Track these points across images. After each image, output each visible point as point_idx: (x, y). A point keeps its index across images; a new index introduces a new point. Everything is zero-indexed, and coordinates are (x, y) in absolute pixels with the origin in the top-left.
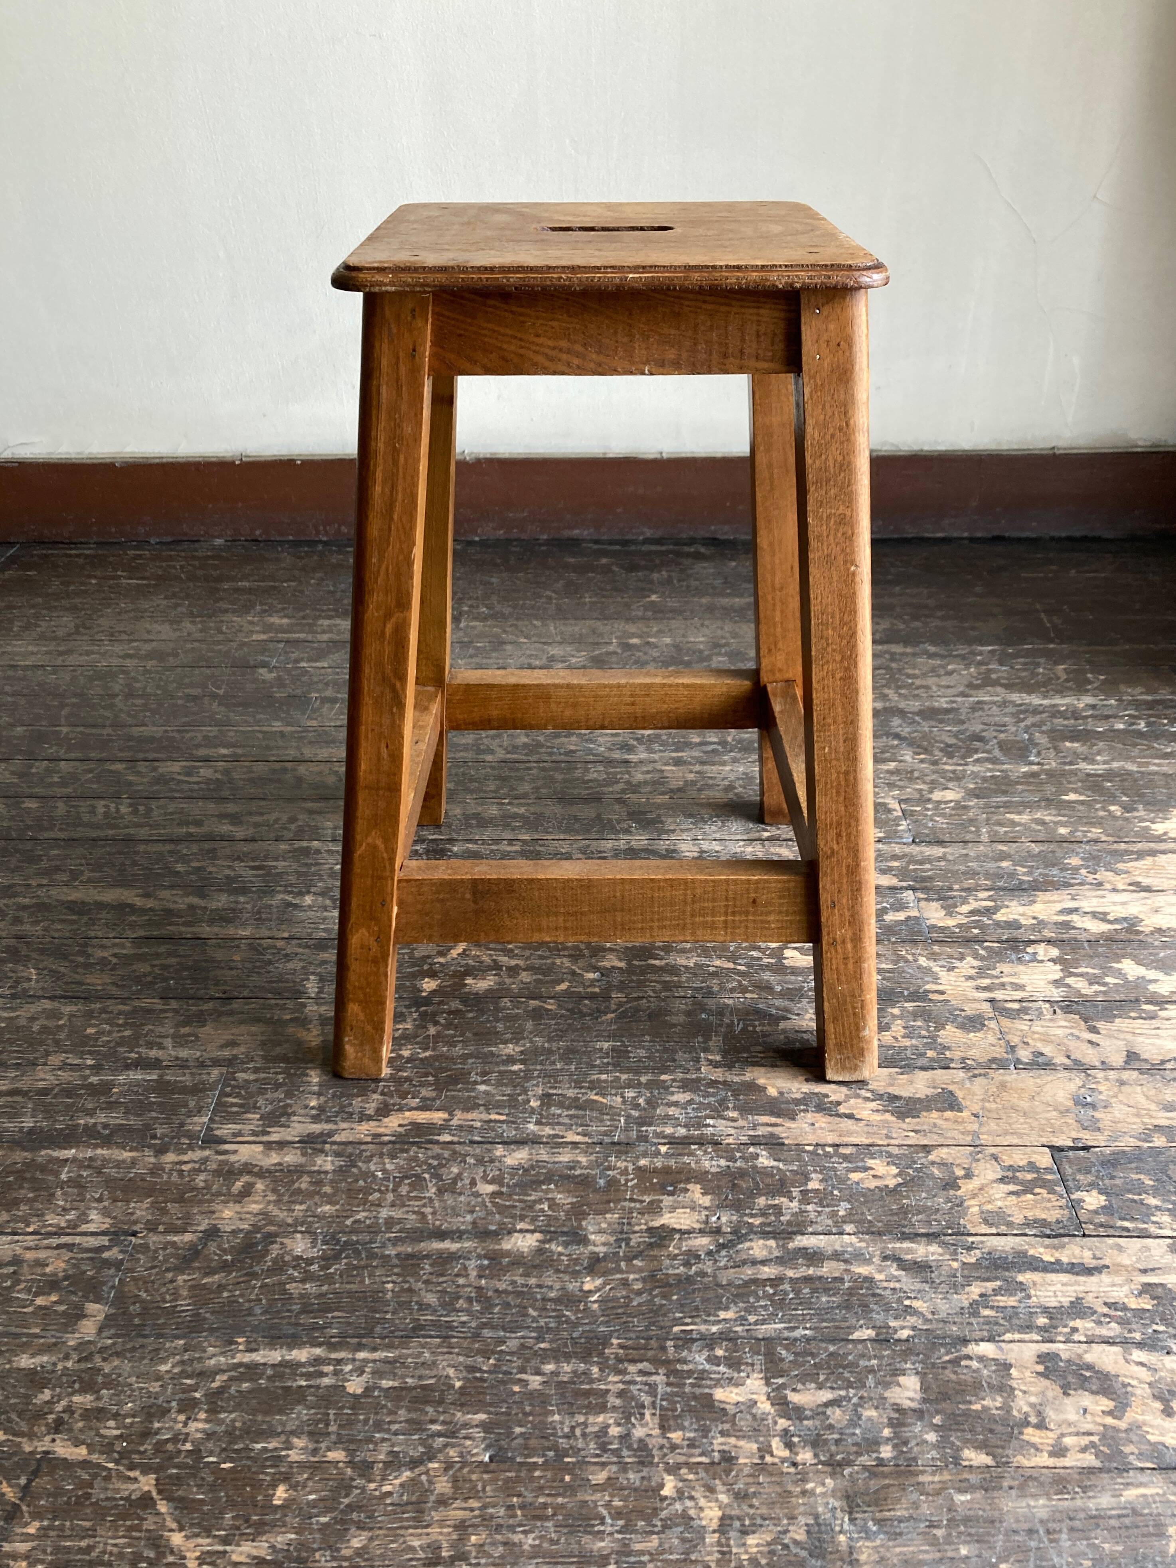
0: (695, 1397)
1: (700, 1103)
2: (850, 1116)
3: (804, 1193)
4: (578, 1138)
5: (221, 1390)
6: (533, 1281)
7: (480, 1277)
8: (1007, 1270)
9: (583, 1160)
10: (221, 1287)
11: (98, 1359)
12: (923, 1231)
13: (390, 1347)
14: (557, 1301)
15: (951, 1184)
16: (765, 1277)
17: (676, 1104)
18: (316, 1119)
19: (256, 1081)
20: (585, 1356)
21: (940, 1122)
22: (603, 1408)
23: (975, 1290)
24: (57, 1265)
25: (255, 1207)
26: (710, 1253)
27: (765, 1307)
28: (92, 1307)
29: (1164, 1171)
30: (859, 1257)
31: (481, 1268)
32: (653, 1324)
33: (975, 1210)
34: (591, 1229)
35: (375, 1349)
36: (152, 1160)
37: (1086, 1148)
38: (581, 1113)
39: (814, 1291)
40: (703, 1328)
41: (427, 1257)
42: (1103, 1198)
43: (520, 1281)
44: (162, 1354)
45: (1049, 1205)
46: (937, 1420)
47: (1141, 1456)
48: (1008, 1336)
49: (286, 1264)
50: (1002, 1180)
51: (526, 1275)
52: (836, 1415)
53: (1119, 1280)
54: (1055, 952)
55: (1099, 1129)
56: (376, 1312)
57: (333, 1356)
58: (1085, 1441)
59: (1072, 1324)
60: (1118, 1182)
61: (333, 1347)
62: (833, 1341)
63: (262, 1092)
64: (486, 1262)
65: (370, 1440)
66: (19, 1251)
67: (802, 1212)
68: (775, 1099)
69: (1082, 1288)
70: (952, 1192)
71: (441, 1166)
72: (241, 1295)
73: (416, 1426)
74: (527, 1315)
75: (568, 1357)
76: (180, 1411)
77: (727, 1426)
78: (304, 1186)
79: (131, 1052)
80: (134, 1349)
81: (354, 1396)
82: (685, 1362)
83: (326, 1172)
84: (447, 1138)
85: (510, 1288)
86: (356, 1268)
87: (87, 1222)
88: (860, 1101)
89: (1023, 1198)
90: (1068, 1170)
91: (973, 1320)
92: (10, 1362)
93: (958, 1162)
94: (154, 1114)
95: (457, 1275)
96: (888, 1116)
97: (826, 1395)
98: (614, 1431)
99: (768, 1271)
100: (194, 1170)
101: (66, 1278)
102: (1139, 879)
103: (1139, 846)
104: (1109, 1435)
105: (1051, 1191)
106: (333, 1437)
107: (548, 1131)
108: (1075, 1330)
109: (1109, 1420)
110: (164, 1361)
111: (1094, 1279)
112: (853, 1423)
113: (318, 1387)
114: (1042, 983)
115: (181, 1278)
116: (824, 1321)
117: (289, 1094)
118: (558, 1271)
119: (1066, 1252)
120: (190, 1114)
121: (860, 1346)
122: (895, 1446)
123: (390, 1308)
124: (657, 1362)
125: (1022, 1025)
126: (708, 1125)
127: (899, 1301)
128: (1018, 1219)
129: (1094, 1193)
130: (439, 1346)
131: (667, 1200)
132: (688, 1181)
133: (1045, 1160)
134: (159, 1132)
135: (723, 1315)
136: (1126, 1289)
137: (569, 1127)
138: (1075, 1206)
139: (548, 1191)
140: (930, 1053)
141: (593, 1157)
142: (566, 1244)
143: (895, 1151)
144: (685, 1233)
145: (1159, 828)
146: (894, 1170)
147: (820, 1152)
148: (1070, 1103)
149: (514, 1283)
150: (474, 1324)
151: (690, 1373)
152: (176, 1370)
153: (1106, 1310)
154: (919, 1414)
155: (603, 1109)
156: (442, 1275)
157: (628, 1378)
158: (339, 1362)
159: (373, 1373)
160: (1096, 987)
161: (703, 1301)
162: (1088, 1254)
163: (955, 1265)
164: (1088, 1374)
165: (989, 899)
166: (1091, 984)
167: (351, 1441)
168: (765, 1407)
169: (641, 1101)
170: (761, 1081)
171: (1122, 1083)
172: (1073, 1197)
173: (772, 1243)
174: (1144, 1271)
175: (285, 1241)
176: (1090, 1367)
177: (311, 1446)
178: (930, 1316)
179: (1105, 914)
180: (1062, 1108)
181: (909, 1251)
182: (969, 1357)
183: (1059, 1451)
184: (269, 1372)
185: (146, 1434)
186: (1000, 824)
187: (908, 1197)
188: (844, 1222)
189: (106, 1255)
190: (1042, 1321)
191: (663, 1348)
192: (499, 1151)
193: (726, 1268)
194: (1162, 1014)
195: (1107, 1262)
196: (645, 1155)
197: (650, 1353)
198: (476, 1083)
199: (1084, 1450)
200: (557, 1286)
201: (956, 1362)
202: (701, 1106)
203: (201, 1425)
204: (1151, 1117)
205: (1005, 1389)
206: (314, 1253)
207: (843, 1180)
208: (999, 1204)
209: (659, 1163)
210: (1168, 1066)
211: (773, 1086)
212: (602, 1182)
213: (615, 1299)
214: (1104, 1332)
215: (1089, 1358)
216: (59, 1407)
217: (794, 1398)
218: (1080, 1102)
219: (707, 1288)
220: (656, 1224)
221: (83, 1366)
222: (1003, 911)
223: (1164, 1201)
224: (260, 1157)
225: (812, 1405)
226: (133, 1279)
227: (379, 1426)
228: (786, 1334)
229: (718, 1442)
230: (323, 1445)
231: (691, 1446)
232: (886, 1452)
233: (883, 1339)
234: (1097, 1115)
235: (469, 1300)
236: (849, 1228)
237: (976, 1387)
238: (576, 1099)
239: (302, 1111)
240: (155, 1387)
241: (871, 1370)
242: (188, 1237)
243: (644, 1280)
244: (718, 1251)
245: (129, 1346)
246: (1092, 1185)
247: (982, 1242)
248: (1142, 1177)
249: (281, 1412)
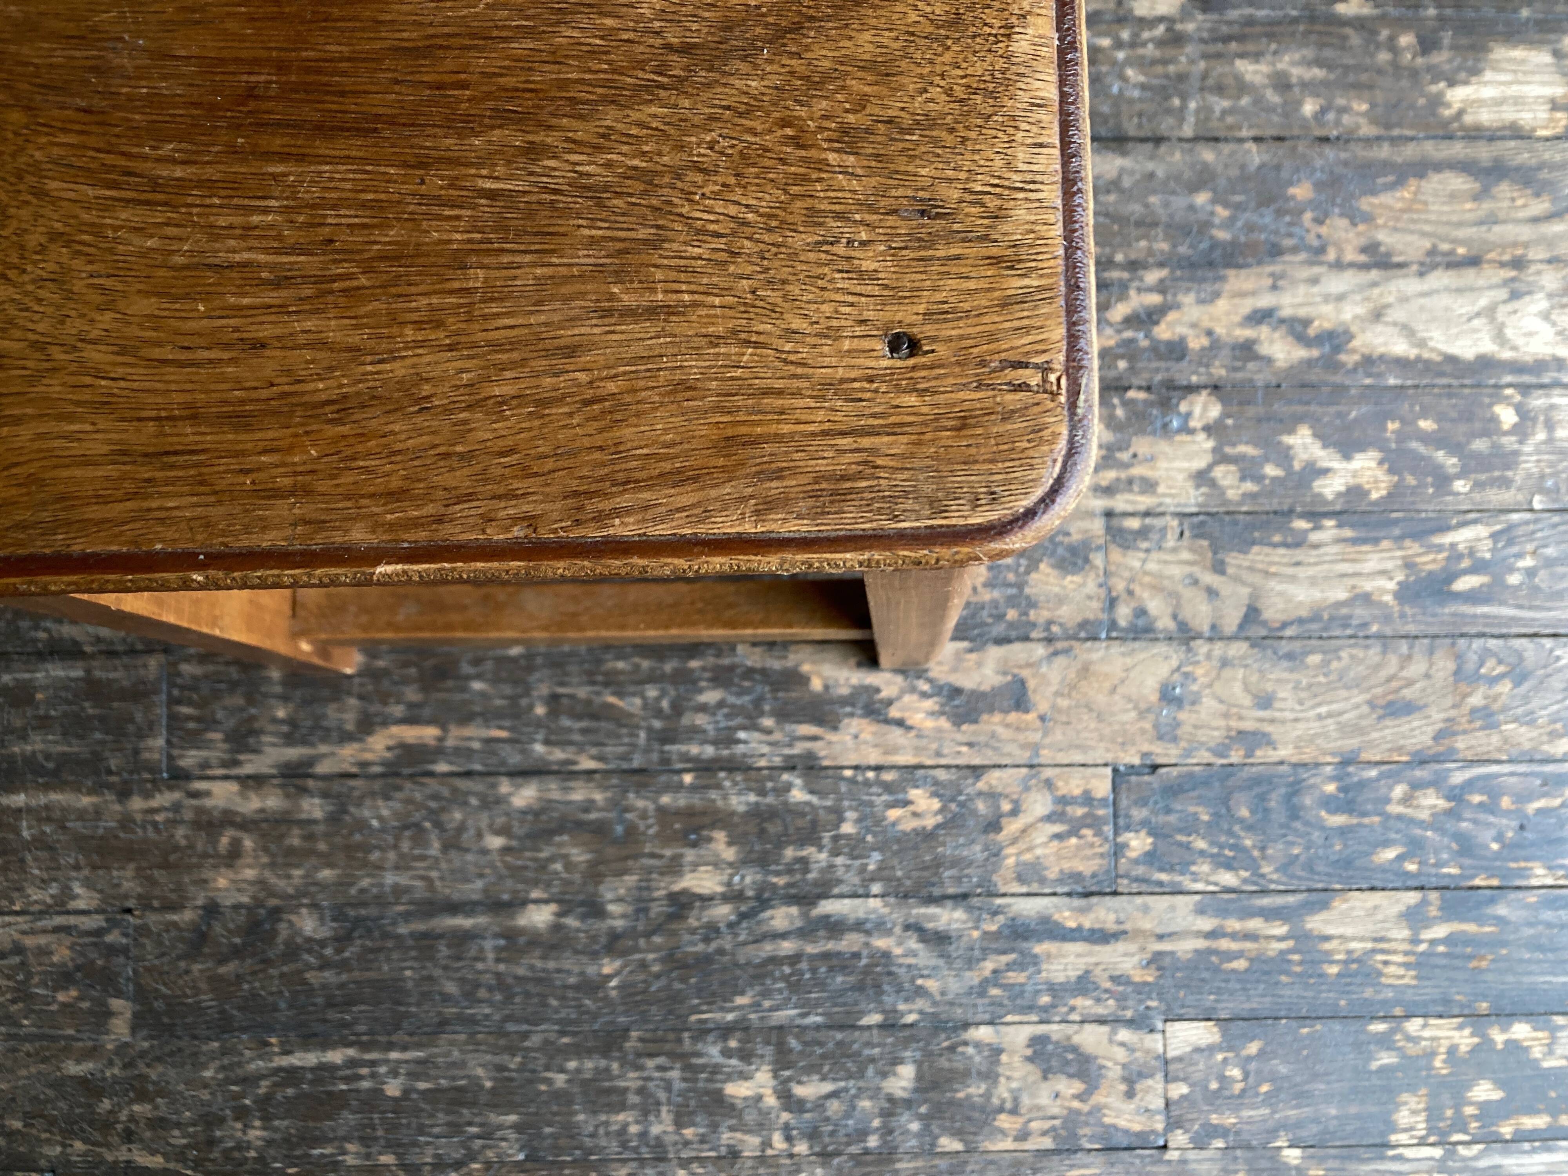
0: (707, 1092)
1: (732, 706)
2: (900, 723)
3: (836, 838)
4: (591, 765)
5: (268, 1098)
6: (551, 965)
7: (498, 960)
8: (1026, 939)
9: (598, 797)
10: (239, 978)
11: (141, 1064)
12: (951, 891)
13: (419, 1046)
14: (576, 988)
15: (994, 825)
16: (783, 953)
17: (703, 708)
18: (289, 740)
19: (206, 677)
20: (605, 1052)
21: (1000, 730)
22: (622, 1107)
23: (989, 966)
24: (62, 954)
25: (250, 873)
26: (731, 925)
27: (780, 991)
28: (116, 1004)
29: (1225, 801)
30: (881, 927)
31: (498, 949)
32: (670, 1012)
33: (1011, 861)
34: (609, 896)
35: (404, 1048)
36: (117, 807)
37: (1155, 768)
38: (594, 724)
39: (831, 969)
40: (718, 1016)
41: (440, 936)
42: (1150, 840)
43: (539, 964)
44: (203, 1059)
45: (1089, 852)
46: (923, 1110)
47: (1092, 1138)
48: (1009, 1018)
49: (298, 947)
50: (1049, 818)
51: (544, 958)
52: (834, 1107)
53: (1132, 947)
54: (1215, 411)
55: (1175, 739)
56: (400, 1004)
57: (368, 1056)
58: (1047, 1125)
59: (1072, 1002)
60: (1172, 818)
61: (365, 1047)
62: (841, 1027)
63: (216, 695)
64: (502, 942)
65: (415, 1144)
66: (16, 936)
67: (831, 867)
68: (818, 695)
69: (1093, 960)
70: (992, 836)
71: (443, 809)
72: (263, 988)
73: (455, 1128)
74: (546, 1005)
75: (589, 1052)
76: (237, 1119)
77: (733, 1122)
78: (296, 842)
79: (36, 628)
80: (172, 1054)
81: (394, 1099)
82: (699, 1055)
83: (315, 822)
84: (442, 767)
85: (529, 974)
86: (372, 951)
87: (75, 897)
88: (915, 697)
89: (1065, 844)
90: (1124, 802)
91: (980, 1001)
92: (59, 1069)
93: (1008, 791)
94: (98, 736)
95: (476, 959)
96: (944, 723)
97: (827, 1087)
98: (634, 1129)
99: (787, 947)
100: (167, 821)
101: (78, 968)
102: (1381, 236)
103: (1410, 151)
104: (1072, 1119)
105: (1098, 833)
106: (382, 1142)
107: (558, 754)
108: (1073, 1009)
109: (1076, 1104)
110: (205, 1067)
111: (1108, 948)
112: (848, 1115)
113: (357, 1091)
114: (1181, 477)
115: (196, 967)
116: (836, 1005)
117: (251, 700)
118: (576, 952)
119: (1092, 916)
120: (141, 735)
121: (866, 1034)
122: (882, 1136)
123: (412, 1000)
124: (673, 1056)
125: (1134, 560)
126: (739, 741)
127: (913, 980)
128: (1052, 874)
129: (1143, 834)
130: (467, 1043)
131: (690, 855)
132: (713, 826)
133: (1102, 787)
134: (113, 763)
135: (740, 1000)
136: (1136, 959)
137: (581, 748)
138: (1118, 850)
139: (561, 845)
140: (1012, 614)
141: (609, 794)
142: (583, 917)
143: (942, 775)
144: (707, 900)
145: (1457, 95)
146: (936, 804)
147: (860, 778)
148: (1154, 698)
149: (532, 967)
150: (497, 1017)
151: (703, 1068)
152: (221, 1076)
153: (1108, 985)
154: (908, 1104)
155: (619, 718)
156: (459, 958)
157: (645, 1074)
158: (373, 1063)
159: (408, 1074)
160: (1249, 486)
161: (723, 983)
162: (1112, 917)
163: (976, 934)
164: (1070, 1056)
165: (1161, 288)
166: (1243, 479)
167: (400, 1145)
168: (771, 1101)
169: (665, 704)
170: (806, 668)
171: (1225, 663)
172: (1120, 840)
173: (794, 910)
174: (1160, 937)
175: (293, 918)
176: (1075, 1049)
177: (363, 1150)
178: (938, 998)
179: (1306, 322)
180: (1143, 706)
181: (933, 918)
182: (966, 1043)
183: (1023, 1135)
184: (309, 1076)
185: (212, 1143)
186: (1220, 90)
187: (944, 844)
188: (872, 880)
189: (109, 938)
190: (1045, 999)
191: (679, 1041)
192: (505, 787)
193: (745, 943)
194: (1314, 537)
195: (1127, 926)
196: (667, 788)
197: (668, 1047)
198: (469, 678)
199: (1044, 1133)
200: (576, 969)
201: (952, 1049)
202: (735, 711)
203: (258, 1133)
204: (1241, 718)
205: (990, 1076)
206: (324, 933)
207: (879, 821)
208: (1039, 852)
209: (682, 801)
210: (1288, 632)
211: (819, 675)
212: (619, 829)
213: (633, 985)
214: (1101, 1010)
215: (1076, 1039)
216: (123, 1116)
217: (799, 1091)
218: (1167, 695)
219: (724, 969)
220: (677, 887)
221: (129, 1073)
222: (1171, 316)
223: (1212, 843)
224: (238, 800)
225: (812, 1098)
226: (148, 969)
227: (421, 1130)
228: (799, 1021)
229: (726, 1137)
230: (374, 1150)
231: (702, 1142)
232: (873, 1142)
233: (889, 1026)
234: (1182, 716)
235: (490, 989)
236: (876, 888)
237: (964, 1075)
238: (588, 702)
239: (271, 728)
240: (205, 1095)
241: (872, 1060)
242: (187, 916)
243: (662, 960)
244: (738, 923)
245: (167, 1049)
246: (1145, 823)
247: (1009, 905)
248: (1200, 809)
249: (330, 1119)
